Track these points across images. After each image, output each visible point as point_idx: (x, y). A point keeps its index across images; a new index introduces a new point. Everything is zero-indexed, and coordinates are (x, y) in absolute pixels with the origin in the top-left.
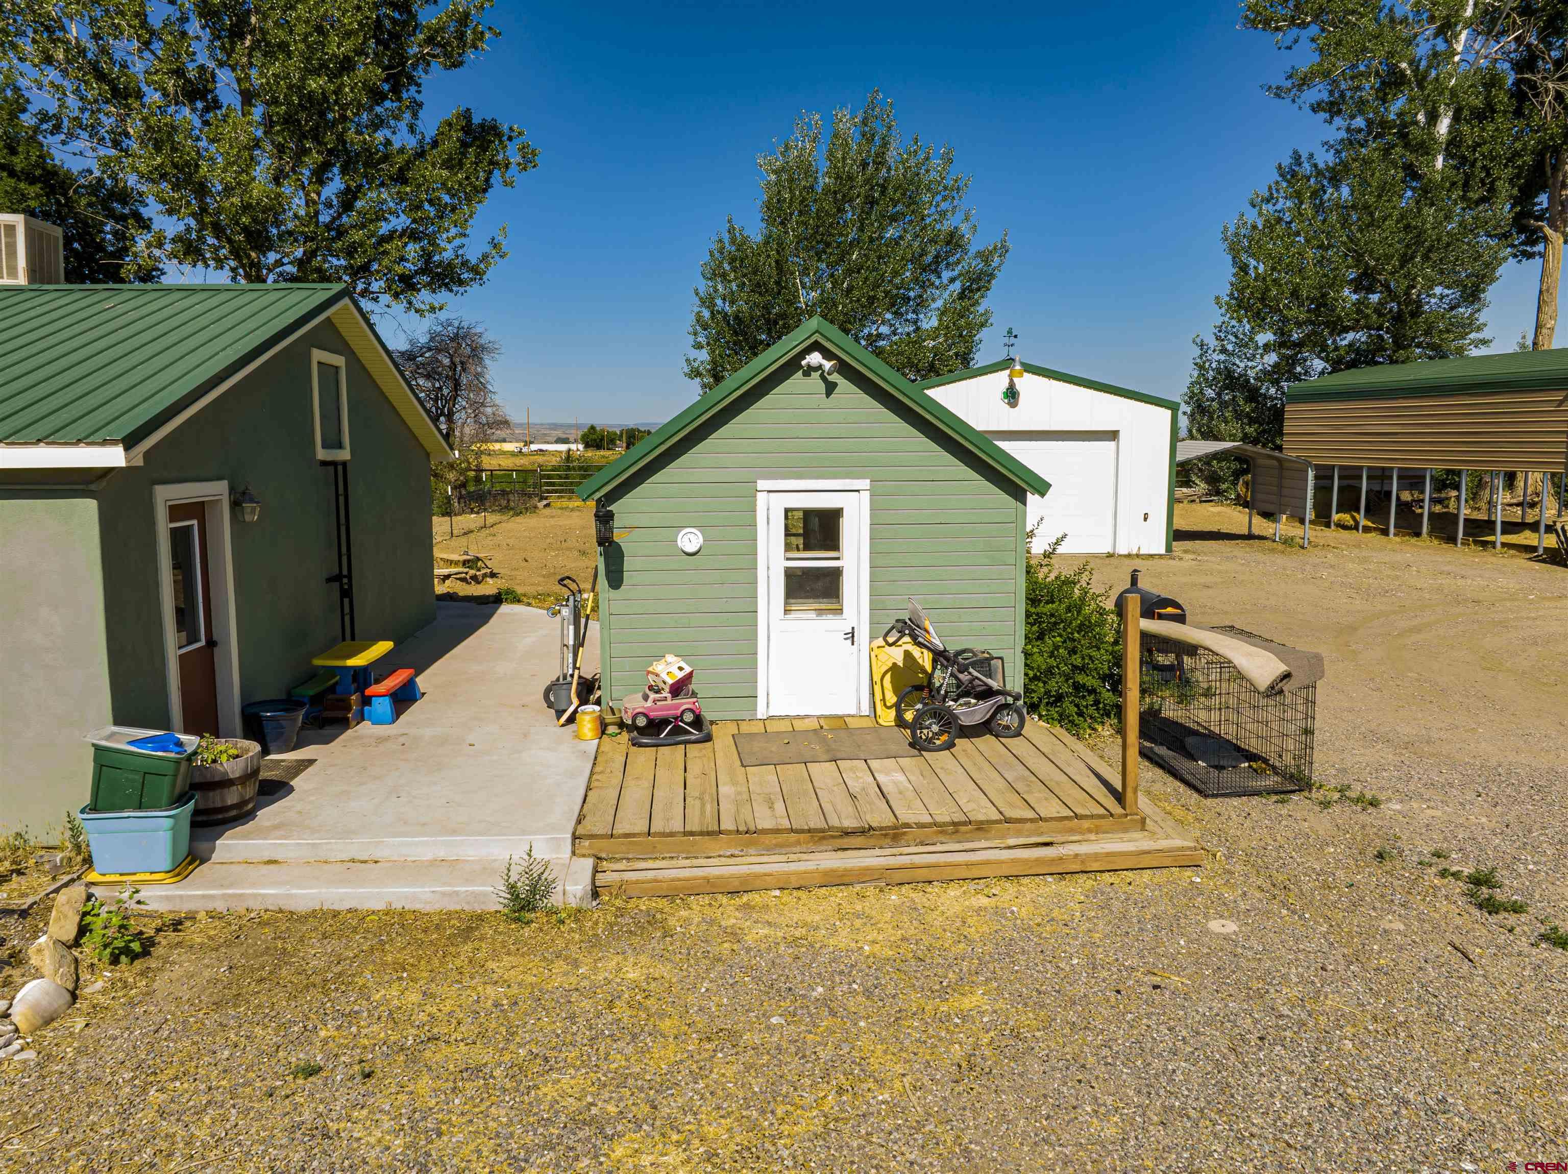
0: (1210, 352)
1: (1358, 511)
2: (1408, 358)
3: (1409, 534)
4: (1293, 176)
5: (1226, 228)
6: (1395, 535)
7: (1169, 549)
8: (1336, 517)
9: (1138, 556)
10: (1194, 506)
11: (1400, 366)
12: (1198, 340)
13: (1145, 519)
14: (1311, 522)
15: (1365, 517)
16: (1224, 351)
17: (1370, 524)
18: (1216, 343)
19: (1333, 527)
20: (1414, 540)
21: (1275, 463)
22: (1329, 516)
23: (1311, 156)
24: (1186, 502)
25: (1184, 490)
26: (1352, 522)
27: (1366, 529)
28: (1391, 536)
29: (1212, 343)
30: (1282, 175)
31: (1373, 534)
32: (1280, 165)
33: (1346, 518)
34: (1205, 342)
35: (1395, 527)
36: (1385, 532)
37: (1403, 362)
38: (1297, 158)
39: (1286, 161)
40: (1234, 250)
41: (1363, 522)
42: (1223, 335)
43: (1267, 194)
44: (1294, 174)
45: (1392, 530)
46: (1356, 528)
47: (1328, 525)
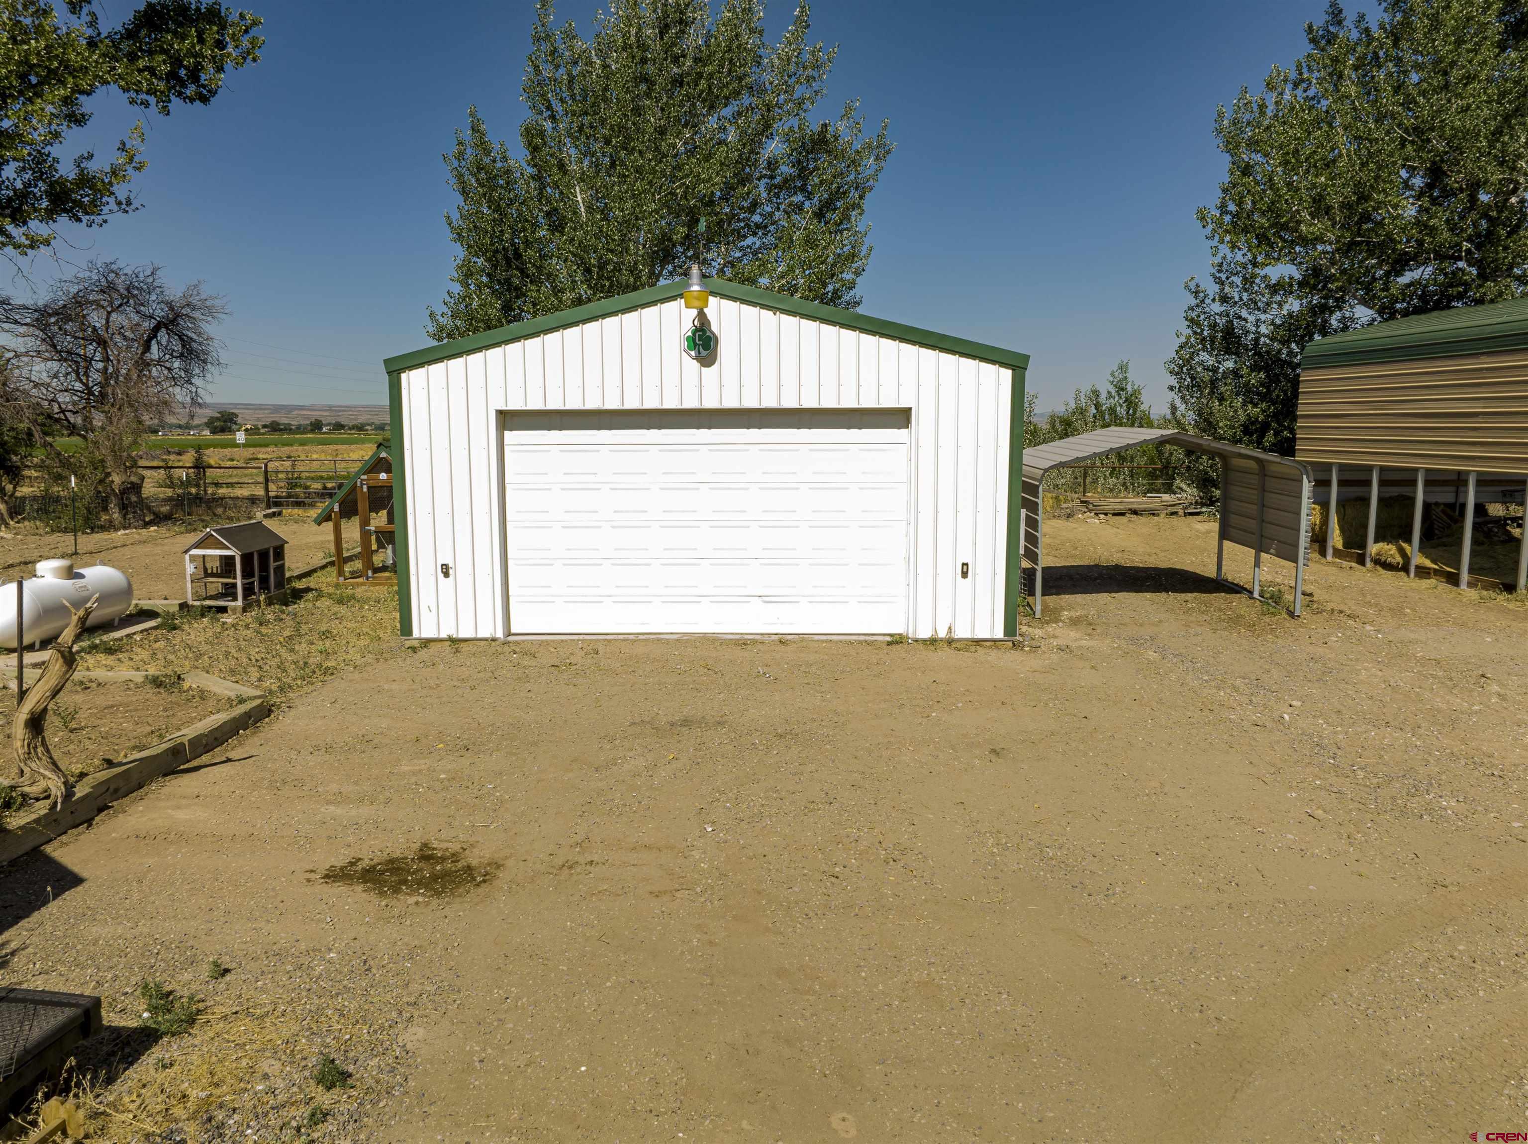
0: (1207, 301)
1: (1409, 541)
2: (1501, 294)
3: (1492, 586)
4: (1329, 42)
5: (1220, 115)
6: (1470, 585)
7: (1010, 627)
8: (1374, 548)
9: (950, 642)
10: (1174, 520)
11: (1487, 306)
12: (1192, 285)
13: (965, 574)
14: (1337, 553)
15: (1421, 549)
16: (1224, 299)
17: (1428, 563)
18: (1217, 288)
19: (1369, 564)
20: (1502, 598)
21: (1253, 464)
22: (1363, 545)
23: (1361, 17)
24: (1162, 516)
25: (1166, 497)
26: (1399, 559)
27: (1423, 573)
28: (1464, 586)
29: (1212, 289)
30: (1313, 41)
31: (1433, 581)
32: (1310, 27)
33: (1389, 550)
34: (1202, 288)
35: (1471, 571)
36: (1453, 579)
37: (1492, 301)
38: (1336, 15)
39: (1320, 20)
40: (1231, 145)
41: (1418, 559)
42: (1223, 277)
43: (1293, 75)
44: (1331, 39)
45: (1465, 576)
46: (1405, 569)
47: (1361, 560)
